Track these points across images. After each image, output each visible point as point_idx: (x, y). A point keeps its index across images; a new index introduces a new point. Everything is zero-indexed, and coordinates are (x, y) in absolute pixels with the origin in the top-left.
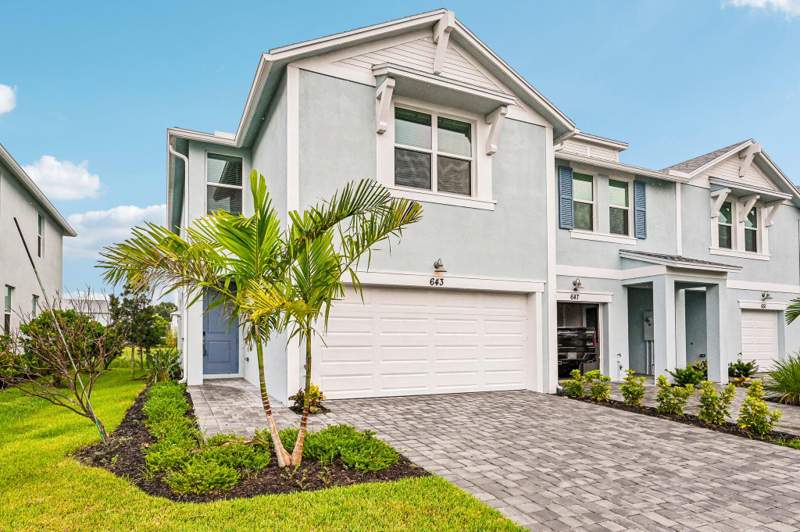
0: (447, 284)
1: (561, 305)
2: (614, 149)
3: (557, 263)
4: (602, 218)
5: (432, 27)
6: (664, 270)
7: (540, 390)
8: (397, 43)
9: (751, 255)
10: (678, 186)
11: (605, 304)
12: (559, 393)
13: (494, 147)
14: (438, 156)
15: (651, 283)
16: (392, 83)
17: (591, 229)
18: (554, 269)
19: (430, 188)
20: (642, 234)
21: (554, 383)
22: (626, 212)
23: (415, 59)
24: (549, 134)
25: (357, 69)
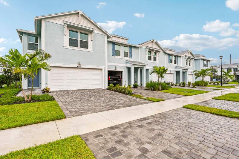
0: (81, 67)
1: (109, 71)
2: (126, 39)
3: (108, 62)
4: (122, 54)
5: (78, 13)
6: (132, 65)
7: (104, 88)
8: (70, 16)
9: (155, 62)
10: (139, 48)
11: (123, 71)
12: (107, 89)
13: (92, 39)
14: (80, 40)
15: (130, 67)
16: (67, 25)
17: (120, 56)
18: (107, 64)
19: (78, 47)
20: (131, 57)
21: (107, 87)
22: (128, 52)
23: (74, 21)
24: (106, 37)
25: (60, 21)
